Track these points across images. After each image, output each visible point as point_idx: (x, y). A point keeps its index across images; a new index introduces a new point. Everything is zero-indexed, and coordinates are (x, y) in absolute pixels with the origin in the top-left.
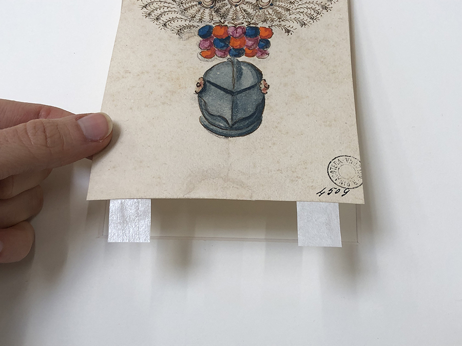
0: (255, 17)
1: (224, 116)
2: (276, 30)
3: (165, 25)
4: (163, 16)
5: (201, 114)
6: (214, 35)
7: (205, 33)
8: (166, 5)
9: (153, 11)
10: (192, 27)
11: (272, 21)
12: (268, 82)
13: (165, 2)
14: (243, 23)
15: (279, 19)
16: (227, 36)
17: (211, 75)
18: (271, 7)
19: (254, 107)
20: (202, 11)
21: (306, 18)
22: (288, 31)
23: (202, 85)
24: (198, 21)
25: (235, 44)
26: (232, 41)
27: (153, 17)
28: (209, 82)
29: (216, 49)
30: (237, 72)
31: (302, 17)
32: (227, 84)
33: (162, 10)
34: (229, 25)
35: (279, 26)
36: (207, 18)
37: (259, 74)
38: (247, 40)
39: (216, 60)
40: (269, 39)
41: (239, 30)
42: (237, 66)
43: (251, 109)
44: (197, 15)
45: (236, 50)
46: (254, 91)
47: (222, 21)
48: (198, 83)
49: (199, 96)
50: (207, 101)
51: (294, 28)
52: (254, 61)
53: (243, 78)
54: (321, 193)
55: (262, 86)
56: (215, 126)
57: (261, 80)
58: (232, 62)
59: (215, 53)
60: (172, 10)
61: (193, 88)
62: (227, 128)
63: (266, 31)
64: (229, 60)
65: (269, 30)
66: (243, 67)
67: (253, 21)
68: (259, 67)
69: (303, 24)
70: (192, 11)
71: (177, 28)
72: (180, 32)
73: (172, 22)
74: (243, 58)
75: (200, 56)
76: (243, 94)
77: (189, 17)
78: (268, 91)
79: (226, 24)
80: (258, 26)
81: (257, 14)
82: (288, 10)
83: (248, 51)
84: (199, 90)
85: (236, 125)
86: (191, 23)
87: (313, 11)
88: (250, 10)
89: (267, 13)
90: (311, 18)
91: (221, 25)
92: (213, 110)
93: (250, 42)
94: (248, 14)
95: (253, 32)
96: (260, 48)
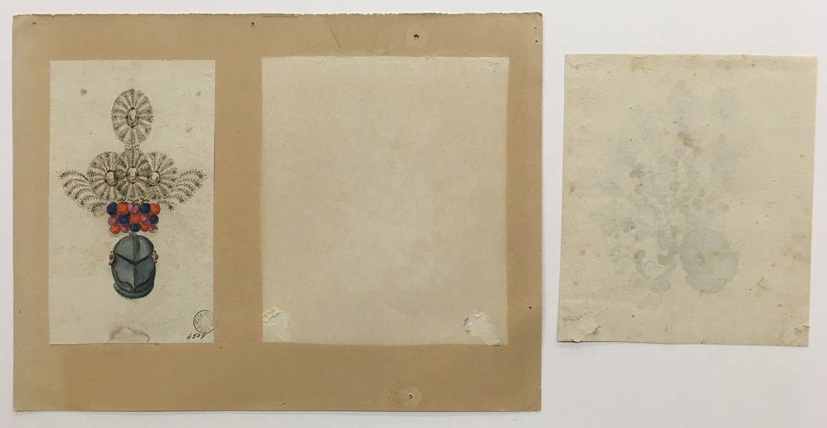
0: (147, 194)
1: (129, 282)
2: (162, 206)
3: (82, 203)
4: (80, 194)
5: (114, 282)
6: (118, 212)
7: (112, 210)
8: (81, 183)
9: (72, 190)
10: (102, 205)
11: (160, 198)
12: (158, 253)
13: (80, 180)
14: (138, 200)
15: (165, 195)
16: (128, 212)
17: (119, 249)
18: (158, 184)
19: (148, 274)
20: (108, 189)
21: (183, 194)
22: (171, 207)
23: (114, 258)
24: (105, 198)
25: (134, 219)
26: (132, 217)
27: (73, 195)
28: (118, 255)
29: (121, 225)
30: (136, 245)
31: (181, 193)
32: (131, 257)
33: (79, 189)
34: (129, 202)
35: (165, 202)
36: (112, 196)
37: (151, 245)
38: (142, 216)
39: (122, 235)
40: (158, 215)
41: (136, 207)
42: (136, 239)
43: (147, 276)
44: (105, 193)
45: (135, 225)
46: (149, 260)
47: (123, 198)
48: (111, 256)
49: (112, 267)
50: (117, 271)
51: (175, 204)
52: (147, 234)
53: (141, 250)
54: (189, 337)
55: (154, 257)
56: (124, 291)
57: (153, 251)
58: (132, 236)
59: (121, 229)
60: (86, 188)
61: (108, 261)
62: (132, 291)
63: (155, 208)
64: (131, 234)
65: (157, 207)
66: (140, 241)
67: (146, 198)
68: (151, 240)
69: (182, 201)
70: (101, 189)
71: (91, 206)
72: (93, 210)
73: (87, 200)
74: (140, 233)
75: (109, 232)
76: (140, 264)
77: (99, 195)
78: (157, 260)
79: (126, 201)
80: (150, 203)
81: (148, 192)
82: (171, 187)
83: (144, 226)
84: (112, 261)
85: (137, 289)
86: (101, 201)
87: (188, 188)
88: (143, 188)
89: (156, 190)
90: (187, 195)
91: (123, 203)
92: (123, 279)
93: (145, 218)
94: (142, 191)
95: (146, 208)
96: (151, 223)
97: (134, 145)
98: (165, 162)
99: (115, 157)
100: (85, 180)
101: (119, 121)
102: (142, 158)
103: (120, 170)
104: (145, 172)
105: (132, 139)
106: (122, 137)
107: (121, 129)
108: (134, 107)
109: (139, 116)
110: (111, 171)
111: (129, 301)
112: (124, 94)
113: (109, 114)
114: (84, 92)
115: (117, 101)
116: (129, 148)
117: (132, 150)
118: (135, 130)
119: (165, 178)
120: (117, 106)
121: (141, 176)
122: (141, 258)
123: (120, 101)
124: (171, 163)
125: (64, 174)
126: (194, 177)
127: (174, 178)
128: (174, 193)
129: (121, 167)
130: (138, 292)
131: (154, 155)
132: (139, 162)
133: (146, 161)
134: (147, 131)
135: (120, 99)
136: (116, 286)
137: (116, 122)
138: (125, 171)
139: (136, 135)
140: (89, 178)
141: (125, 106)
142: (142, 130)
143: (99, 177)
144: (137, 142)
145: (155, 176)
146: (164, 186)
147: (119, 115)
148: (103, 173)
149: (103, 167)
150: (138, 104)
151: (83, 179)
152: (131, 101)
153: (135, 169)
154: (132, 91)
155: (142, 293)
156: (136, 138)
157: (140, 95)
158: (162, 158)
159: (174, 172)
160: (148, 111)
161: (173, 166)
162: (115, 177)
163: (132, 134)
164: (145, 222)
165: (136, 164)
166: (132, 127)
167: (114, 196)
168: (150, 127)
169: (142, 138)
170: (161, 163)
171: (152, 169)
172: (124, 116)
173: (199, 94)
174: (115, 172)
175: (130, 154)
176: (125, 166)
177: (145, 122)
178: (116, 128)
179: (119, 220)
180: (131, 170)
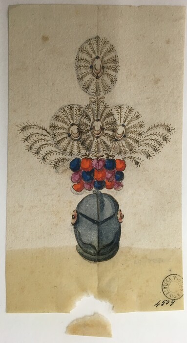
0: (112, 149)
1: (93, 244)
2: (127, 162)
3: (44, 159)
4: (42, 149)
5: (76, 244)
6: (82, 167)
7: (75, 166)
8: (43, 137)
9: (33, 144)
10: (65, 161)
11: (125, 153)
12: (123, 213)
13: (42, 134)
14: (103, 156)
15: (131, 151)
16: (91, 169)
17: (82, 207)
18: (124, 138)
19: (114, 235)
20: (71, 144)
21: (151, 150)
22: (137, 163)
23: (76, 217)
24: (68, 154)
25: (98, 176)
26: (96, 173)
27: (34, 150)
28: (81, 214)
29: (85, 182)
31: (148, 149)
32: (94, 216)
33: (40, 143)
34: (93, 158)
35: (131, 158)
36: (75, 151)
37: (116, 204)
38: (107, 173)
39: (86, 193)
40: (123, 172)
41: (101, 163)
42: (100, 197)
43: (111, 237)
44: (68, 148)
45: (99, 182)
46: (113, 221)
47: (87, 153)
48: (73, 215)
49: (75, 228)
50: (80, 231)
51: (141, 160)
52: (112, 192)
53: (105, 209)
54: (157, 305)
55: (119, 216)
56: (87, 253)
57: (118, 210)
58: (97, 194)
59: (84, 186)
60: (49, 142)
61: (70, 220)
62: (95, 254)
63: (121, 163)
64: (94, 192)
65: (123, 162)
66: (105, 199)
67: (111, 154)
68: (116, 198)
69: (148, 156)
70: (64, 144)
71: (53, 162)
72: (56, 165)
73: (49, 156)
74: (104, 191)
75: (72, 189)
76: (105, 224)
77: (62, 150)
78: (123, 220)
79: (90, 156)
80: (115, 158)
81: (113, 146)
82: (137, 142)
83: (108, 184)
84: (74, 221)
85: (101, 252)
86: (64, 157)
87: (156, 143)
88: (108, 143)
89: (121, 145)
90: (155, 150)
91: (87, 158)
92: (85, 239)
93: (109, 175)
94: (107, 146)
95: (111, 164)
96: (116, 180)
97: (99, 97)
98: (132, 115)
99: (79, 109)
100: (47, 134)
101: (83, 71)
102: (107, 110)
103: (84, 123)
104: (110, 126)
105: (97, 90)
106: (86, 88)
107: (85, 79)
108: (99, 55)
109: (105, 65)
110: (74, 124)
111: (92, 265)
112: (88, 41)
113: (73, 63)
114: (45, 39)
115: (81, 50)
116: (93, 100)
117: (97, 102)
118: (100, 81)
119: (131, 132)
120: (80, 55)
121: (106, 130)
122: (105, 218)
123: (84, 49)
124: (138, 117)
125: (25, 127)
126: (162, 131)
127: (141, 132)
128: (141, 148)
129: (85, 121)
130: (102, 255)
131: (120, 107)
132: (104, 115)
133: (112, 114)
134: (112, 82)
135: (84, 47)
136: (79, 248)
137: (79, 72)
138: (89, 124)
139: (101, 86)
140: (51, 132)
141: (89, 54)
142: (108, 81)
143: (62, 131)
144: (102, 94)
145: (121, 130)
146: (129, 140)
147: (83, 64)
148: (66, 126)
149: (66, 120)
150: (103, 53)
151: (45, 133)
152: (95, 49)
153: (100, 122)
154: (97, 38)
155: (107, 256)
156: (101, 89)
157: (106, 42)
158: (128, 111)
159: (141, 126)
160: (114, 60)
161: (140, 120)
162: (78, 131)
163: (97, 85)
164: (110, 179)
165: (101, 117)
166: (97, 78)
167: (77, 151)
168: (116, 78)
169: (107, 90)
170: (127, 117)
171: (118, 122)
172: (89, 66)
173: (168, 42)
174: (79, 125)
175: (94, 106)
176: (90, 120)
177: (111, 72)
178: (80, 79)
179: (83, 177)
180: (96, 123)
